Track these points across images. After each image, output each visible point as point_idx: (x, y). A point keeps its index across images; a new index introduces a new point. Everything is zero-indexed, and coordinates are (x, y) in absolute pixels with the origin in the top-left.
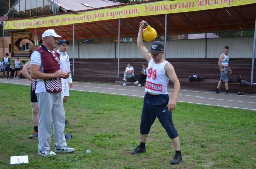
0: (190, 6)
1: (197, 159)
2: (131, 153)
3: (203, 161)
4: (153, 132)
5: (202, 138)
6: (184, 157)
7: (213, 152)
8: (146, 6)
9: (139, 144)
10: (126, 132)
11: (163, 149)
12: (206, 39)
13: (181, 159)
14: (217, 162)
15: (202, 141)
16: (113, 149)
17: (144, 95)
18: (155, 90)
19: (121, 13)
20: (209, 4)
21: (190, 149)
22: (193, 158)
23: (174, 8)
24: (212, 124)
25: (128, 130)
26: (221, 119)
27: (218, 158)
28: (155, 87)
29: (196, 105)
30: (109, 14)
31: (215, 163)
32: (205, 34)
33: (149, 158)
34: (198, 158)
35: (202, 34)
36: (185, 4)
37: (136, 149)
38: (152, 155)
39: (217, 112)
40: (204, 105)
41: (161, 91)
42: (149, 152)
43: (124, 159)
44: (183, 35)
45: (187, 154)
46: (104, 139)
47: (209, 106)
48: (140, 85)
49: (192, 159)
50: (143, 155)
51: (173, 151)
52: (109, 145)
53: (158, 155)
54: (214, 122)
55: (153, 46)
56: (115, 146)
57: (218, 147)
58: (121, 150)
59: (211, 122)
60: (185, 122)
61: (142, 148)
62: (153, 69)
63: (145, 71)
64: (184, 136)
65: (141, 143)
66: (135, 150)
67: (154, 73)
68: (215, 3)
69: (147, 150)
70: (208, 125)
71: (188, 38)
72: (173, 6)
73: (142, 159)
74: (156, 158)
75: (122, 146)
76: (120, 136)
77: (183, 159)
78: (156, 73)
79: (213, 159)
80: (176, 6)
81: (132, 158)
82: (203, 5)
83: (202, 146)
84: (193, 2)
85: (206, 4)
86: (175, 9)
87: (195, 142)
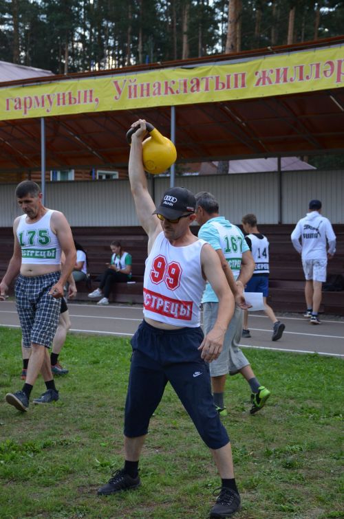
0: (236, 86)
1: (278, 502)
2: (100, 494)
3: (295, 507)
4: (156, 431)
5: (286, 443)
6: (245, 497)
7: (319, 481)
8: (116, 83)
9: (122, 466)
10: (81, 434)
11: (185, 478)
12: (280, 174)
13: (238, 501)
14: (333, 507)
15: (286, 452)
16: (47, 485)
17: (136, 329)
18: (172, 316)
19: (47, 102)
20: (285, 80)
21: (257, 476)
22: (268, 498)
23: (192, 90)
24: (309, 403)
25: (84, 429)
26: (329, 390)
27: (333, 497)
28: (174, 306)
29: (261, 352)
30: (12, 103)
31: (328, 510)
32: (276, 159)
33: (149, 505)
34: (281, 498)
35: (269, 159)
36: (223, 79)
37: (114, 479)
38: (156, 495)
39: (320, 370)
40: (283, 353)
41: (189, 318)
42: (149, 488)
43: (81, 511)
44: (216, 163)
45: (251, 487)
46: (19, 455)
47: (297, 355)
48: (104, 300)
49: (265, 503)
50: (132, 496)
51: (214, 480)
52: (35, 472)
53: (173, 494)
54: (315, 399)
55: (168, 198)
56: (53, 474)
57: (330, 465)
58: (71, 486)
59: (306, 399)
60: (236, 399)
61: (128, 477)
62: (169, 261)
63: (117, 261)
64: (239, 439)
65: (127, 462)
66: (111, 482)
67: (173, 270)
68: (301, 78)
69: (144, 481)
70: (299, 406)
71: (231, 171)
72: (189, 86)
73: (132, 508)
74: (170, 502)
75: (71, 473)
76: (64, 445)
77: (243, 503)
78: (178, 271)
79: (322, 501)
80: (198, 84)
81: (103, 507)
82: (270, 82)
83: (289, 466)
84: (243, 75)
85: (278, 81)
86: (196, 93)
87: (268, 454)
